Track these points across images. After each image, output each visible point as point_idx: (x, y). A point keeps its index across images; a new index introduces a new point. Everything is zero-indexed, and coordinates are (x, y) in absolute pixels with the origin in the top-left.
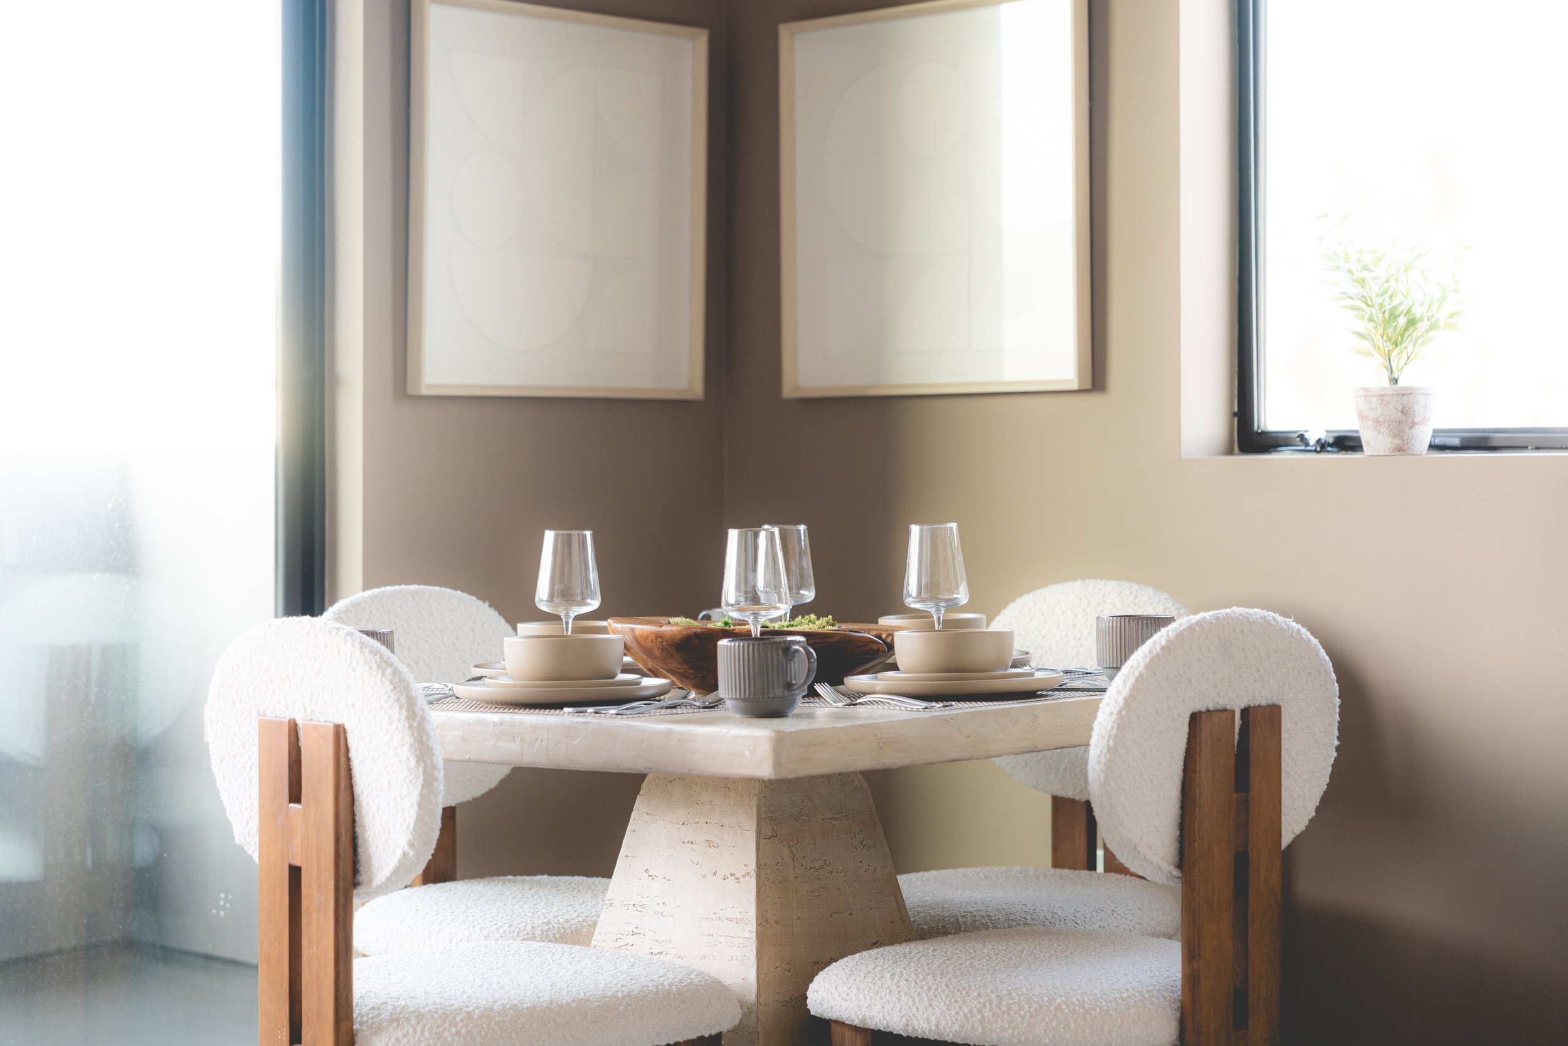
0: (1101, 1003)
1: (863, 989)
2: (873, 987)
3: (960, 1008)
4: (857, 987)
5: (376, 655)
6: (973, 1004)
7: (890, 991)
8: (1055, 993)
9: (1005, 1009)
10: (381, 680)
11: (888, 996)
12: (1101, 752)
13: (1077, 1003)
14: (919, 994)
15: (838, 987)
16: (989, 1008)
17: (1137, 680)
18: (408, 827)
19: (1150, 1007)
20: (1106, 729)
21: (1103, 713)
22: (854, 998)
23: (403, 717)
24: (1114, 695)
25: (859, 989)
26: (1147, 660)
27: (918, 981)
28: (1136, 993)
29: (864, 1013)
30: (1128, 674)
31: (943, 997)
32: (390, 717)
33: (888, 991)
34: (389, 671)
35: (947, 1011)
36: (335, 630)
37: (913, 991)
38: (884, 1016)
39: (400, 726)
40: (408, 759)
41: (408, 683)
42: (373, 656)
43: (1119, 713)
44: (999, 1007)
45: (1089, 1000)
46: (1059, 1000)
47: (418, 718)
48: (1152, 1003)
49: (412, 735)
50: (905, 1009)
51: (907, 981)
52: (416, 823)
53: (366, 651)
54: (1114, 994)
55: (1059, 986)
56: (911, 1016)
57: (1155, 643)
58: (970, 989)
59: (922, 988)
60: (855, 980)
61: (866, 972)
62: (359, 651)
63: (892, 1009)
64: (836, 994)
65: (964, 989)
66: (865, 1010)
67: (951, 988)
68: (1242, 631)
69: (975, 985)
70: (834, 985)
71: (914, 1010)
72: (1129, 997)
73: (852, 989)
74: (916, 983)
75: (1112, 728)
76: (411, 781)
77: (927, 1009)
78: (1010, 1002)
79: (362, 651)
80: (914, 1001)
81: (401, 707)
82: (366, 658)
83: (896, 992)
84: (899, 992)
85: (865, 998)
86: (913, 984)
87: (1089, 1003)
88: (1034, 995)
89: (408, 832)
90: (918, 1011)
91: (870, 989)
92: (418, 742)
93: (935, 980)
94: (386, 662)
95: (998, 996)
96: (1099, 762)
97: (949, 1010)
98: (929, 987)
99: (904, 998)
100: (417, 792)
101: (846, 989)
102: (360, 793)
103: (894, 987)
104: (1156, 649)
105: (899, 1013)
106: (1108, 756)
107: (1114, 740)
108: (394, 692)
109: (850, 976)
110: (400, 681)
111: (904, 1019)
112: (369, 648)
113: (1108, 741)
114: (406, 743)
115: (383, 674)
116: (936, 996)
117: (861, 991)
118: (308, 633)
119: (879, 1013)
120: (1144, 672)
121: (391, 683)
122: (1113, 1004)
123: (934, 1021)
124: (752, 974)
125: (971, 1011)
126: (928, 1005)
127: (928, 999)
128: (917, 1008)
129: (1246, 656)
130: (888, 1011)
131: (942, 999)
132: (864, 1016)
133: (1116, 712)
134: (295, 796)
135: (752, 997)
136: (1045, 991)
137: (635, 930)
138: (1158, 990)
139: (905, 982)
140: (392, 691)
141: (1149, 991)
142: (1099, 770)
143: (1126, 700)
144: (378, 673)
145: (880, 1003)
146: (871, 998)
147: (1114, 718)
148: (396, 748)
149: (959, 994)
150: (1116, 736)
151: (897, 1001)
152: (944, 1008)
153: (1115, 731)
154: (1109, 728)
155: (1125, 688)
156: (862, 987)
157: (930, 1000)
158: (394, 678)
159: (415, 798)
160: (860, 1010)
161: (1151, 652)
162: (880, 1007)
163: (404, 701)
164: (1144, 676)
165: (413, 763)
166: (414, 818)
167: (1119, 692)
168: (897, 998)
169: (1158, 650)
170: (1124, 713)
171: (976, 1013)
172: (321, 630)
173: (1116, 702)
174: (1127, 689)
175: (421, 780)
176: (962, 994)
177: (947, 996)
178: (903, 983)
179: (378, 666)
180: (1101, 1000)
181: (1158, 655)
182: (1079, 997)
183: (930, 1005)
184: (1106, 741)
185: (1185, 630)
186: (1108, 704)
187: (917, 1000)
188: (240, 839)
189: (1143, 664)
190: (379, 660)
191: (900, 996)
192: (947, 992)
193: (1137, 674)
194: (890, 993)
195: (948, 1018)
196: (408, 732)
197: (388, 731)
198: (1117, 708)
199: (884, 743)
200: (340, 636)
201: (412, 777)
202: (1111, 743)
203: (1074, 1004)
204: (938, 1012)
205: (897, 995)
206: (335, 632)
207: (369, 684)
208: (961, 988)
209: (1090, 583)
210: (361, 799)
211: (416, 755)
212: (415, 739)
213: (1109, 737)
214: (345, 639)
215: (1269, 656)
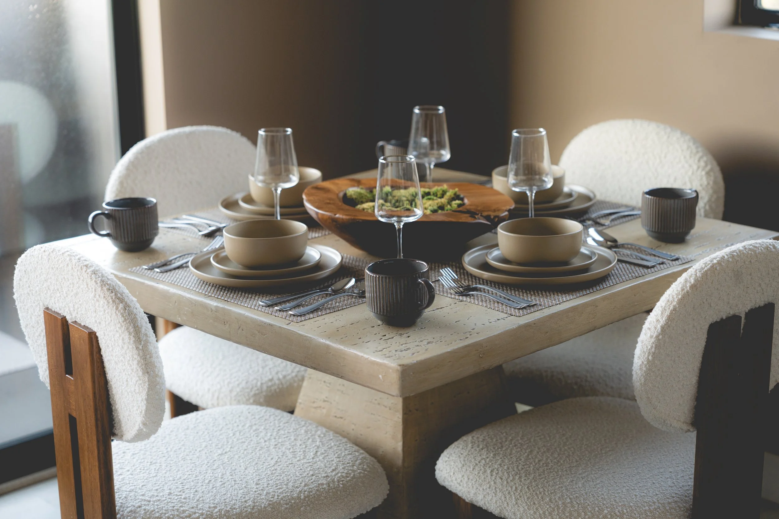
0: (635, 514)
1: (472, 480)
2: (478, 479)
3: (537, 509)
4: (467, 477)
5: (112, 292)
6: (546, 507)
7: (490, 486)
8: (604, 504)
9: (568, 514)
10: (116, 312)
11: (488, 490)
12: (643, 363)
13: (618, 514)
14: (509, 493)
15: (456, 473)
16: (557, 512)
17: (671, 313)
18: (141, 412)
19: (670, 517)
20: (647, 347)
21: (645, 334)
22: (465, 485)
23: (132, 342)
24: (653, 322)
25: (469, 479)
26: (680, 297)
27: (509, 481)
28: (660, 505)
29: (471, 497)
30: (665, 307)
31: (526, 498)
32: (123, 339)
33: (488, 486)
34: (121, 306)
35: (528, 510)
36: (85, 267)
37: (505, 489)
38: (485, 503)
39: (130, 347)
40: (137, 370)
41: (135, 314)
42: (110, 294)
43: (657, 337)
44: (564, 514)
45: (627, 512)
46: (606, 511)
47: (142, 342)
48: (671, 514)
49: (139, 355)
50: (499, 503)
51: (502, 479)
52: (146, 411)
53: (105, 288)
54: (645, 507)
55: (606, 497)
56: (503, 508)
57: (686, 281)
58: (544, 494)
59: (511, 487)
60: (467, 470)
61: (474, 465)
62: (100, 289)
63: (491, 500)
64: (454, 479)
65: (540, 493)
66: (473, 495)
67: (531, 490)
68: (750, 262)
69: (548, 490)
70: (452, 470)
71: (506, 505)
72: (656, 509)
73: (464, 477)
74: (507, 482)
75: (652, 347)
76: (141, 384)
77: (514, 506)
78: (571, 509)
79: (102, 289)
80: (505, 497)
81: (130, 334)
82: (105, 294)
83: (494, 488)
84: (496, 488)
85: (473, 487)
86: (505, 483)
87: (627, 514)
88: (589, 505)
89: (142, 416)
90: (508, 506)
91: (476, 481)
92: (143, 360)
93: (521, 481)
94: (119, 298)
95: (563, 503)
96: (641, 369)
97: (529, 509)
98: (516, 488)
99: (500, 494)
100: (145, 393)
101: (460, 476)
102: (110, 380)
103: (492, 483)
104: (686, 287)
105: (495, 505)
106: (647, 366)
107: (652, 356)
108: (125, 323)
109: (463, 466)
110: (129, 314)
111: (498, 509)
112: (108, 287)
113: (649, 356)
114: (135, 359)
115: (117, 308)
116: (520, 497)
117: (470, 481)
118: (68, 265)
119: (481, 500)
120: (677, 306)
121: (123, 316)
122: (644, 516)
123: (519, 516)
124: (399, 446)
125: (544, 513)
126: (515, 503)
127: (515, 498)
128: (507, 503)
129: (751, 278)
130: (488, 500)
131: (524, 500)
132: (472, 499)
133: (654, 336)
134: (69, 370)
135: (399, 462)
136: (596, 502)
137: (326, 399)
138: (676, 502)
139: (500, 480)
140: (123, 322)
141: (669, 503)
142: (640, 375)
143: (663, 328)
144: (113, 307)
145: (483, 493)
146: (477, 488)
147: (653, 340)
148: (129, 360)
149: (536, 497)
150: (654, 353)
151: (494, 495)
152: (526, 508)
153: (653, 350)
154: (649, 347)
155: (662, 318)
156: (471, 477)
157: (517, 499)
158: (125, 312)
159: (144, 395)
160: (469, 494)
161: (683, 290)
162: (483, 497)
163: (132, 330)
164: (677, 309)
165: (140, 373)
166: (144, 408)
167: (658, 321)
168: (494, 493)
169: (688, 288)
170: (661, 337)
171: (548, 515)
172: (75, 265)
173: (655, 328)
174: (664, 319)
175: (147, 384)
176: (538, 498)
177: (528, 498)
178: (498, 480)
179: (113, 301)
180: (635, 512)
181: (688, 292)
182: (620, 508)
183: (517, 503)
184: (646, 356)
185: (709, 270)
186: (649, 329)
187: (508, 497)
188: (42, 378)
189: (676, 300)
190: (114, 297)
191: (496, 491)
192: (528, 494)
193: (672, 308)
194: (489, 488)
195: (529, 515)
196: (135, 351)
197: (123, 347)
198: (656, 333)
199: (484, 354)
200: (88, 273)
201: (141, 382)
202: (650, 358)
203: (616, 515)
204: (522, 509)
205: (494, 491)
206: (85, 269)
207: (108, 313)
208: (538, 493)
209: (638, 122)
210: (111, 383)
211: (142, 369)
212: (141, 357)
213: (649, 353)
214: (91, 276)
215: (769, 274)
